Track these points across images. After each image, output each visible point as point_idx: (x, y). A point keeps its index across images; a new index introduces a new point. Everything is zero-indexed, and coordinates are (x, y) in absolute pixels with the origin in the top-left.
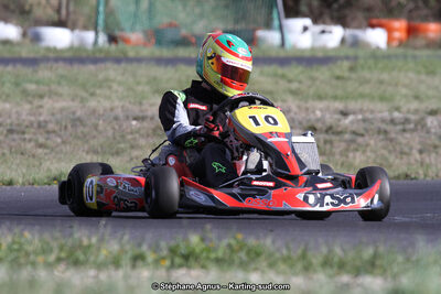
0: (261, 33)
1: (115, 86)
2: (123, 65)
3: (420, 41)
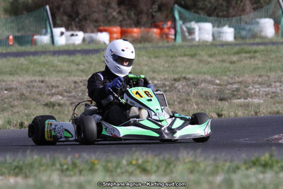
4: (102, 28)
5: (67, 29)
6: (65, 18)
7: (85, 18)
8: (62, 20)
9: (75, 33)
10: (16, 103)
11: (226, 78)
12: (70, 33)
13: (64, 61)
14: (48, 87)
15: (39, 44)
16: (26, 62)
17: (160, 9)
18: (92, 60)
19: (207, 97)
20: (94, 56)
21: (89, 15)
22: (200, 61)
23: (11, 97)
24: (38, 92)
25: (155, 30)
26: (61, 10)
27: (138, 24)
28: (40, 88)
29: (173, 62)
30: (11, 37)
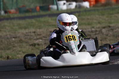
0: (51, 6)
1: (7, 28)
2: (9, 21)
3: (99, 4)
5: (67, 1)
9: (71, 3)
12: (68, 3)
14: (36, 35)
23: (15, 42)
24: (30, 38)
28: (31, 36)
30: (38, 8)
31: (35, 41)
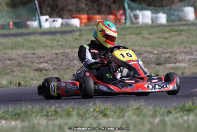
0: (29, 23)
3: (93, 23)
4: (74, 16)
5: (50, 17)
6: (49, 9)
7: (62, 9)
8: (46, 10)
9: (56, 19)
10: (15, 69)
11: (161, 49)
12: (52, 20)
13: (48, 40)
14: (37, 57)
15: (30, 27)
16: (21, 40)
17: (115, 2)
18: (67, 38)
19: (148, 63)
20: (69, 35)
21: (65, 7)
22: (143, 38)
23: (12, 64)
24: (31, 61)
25: (112, 17)
26: (46, 3)
27: (99, 13)
28: (32, 58)
29: (124, 39)
30: (11, 23)
31: (38, 65)
